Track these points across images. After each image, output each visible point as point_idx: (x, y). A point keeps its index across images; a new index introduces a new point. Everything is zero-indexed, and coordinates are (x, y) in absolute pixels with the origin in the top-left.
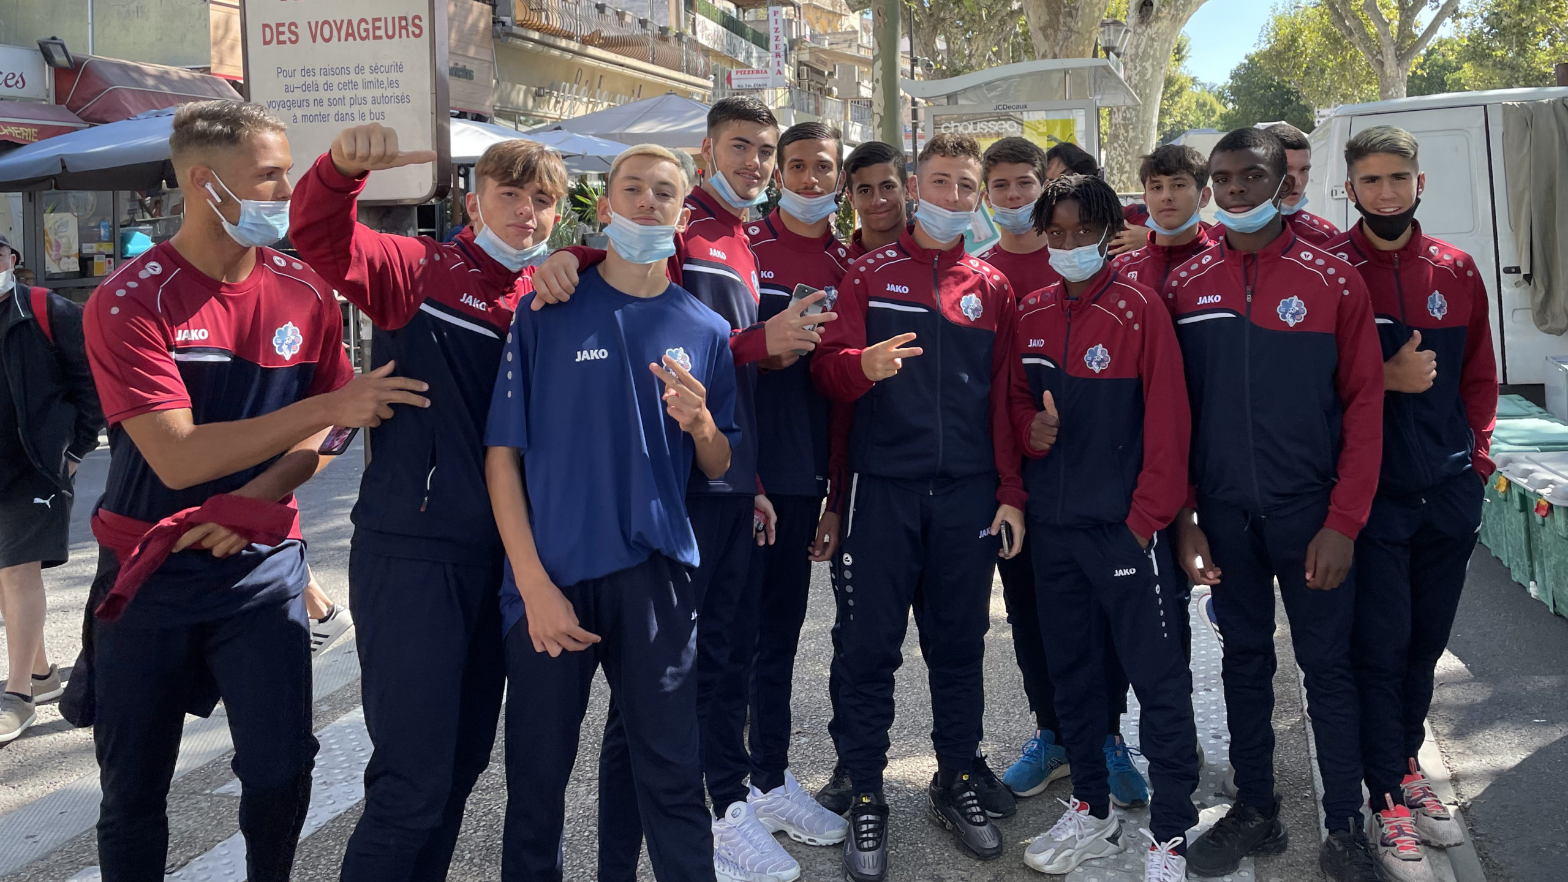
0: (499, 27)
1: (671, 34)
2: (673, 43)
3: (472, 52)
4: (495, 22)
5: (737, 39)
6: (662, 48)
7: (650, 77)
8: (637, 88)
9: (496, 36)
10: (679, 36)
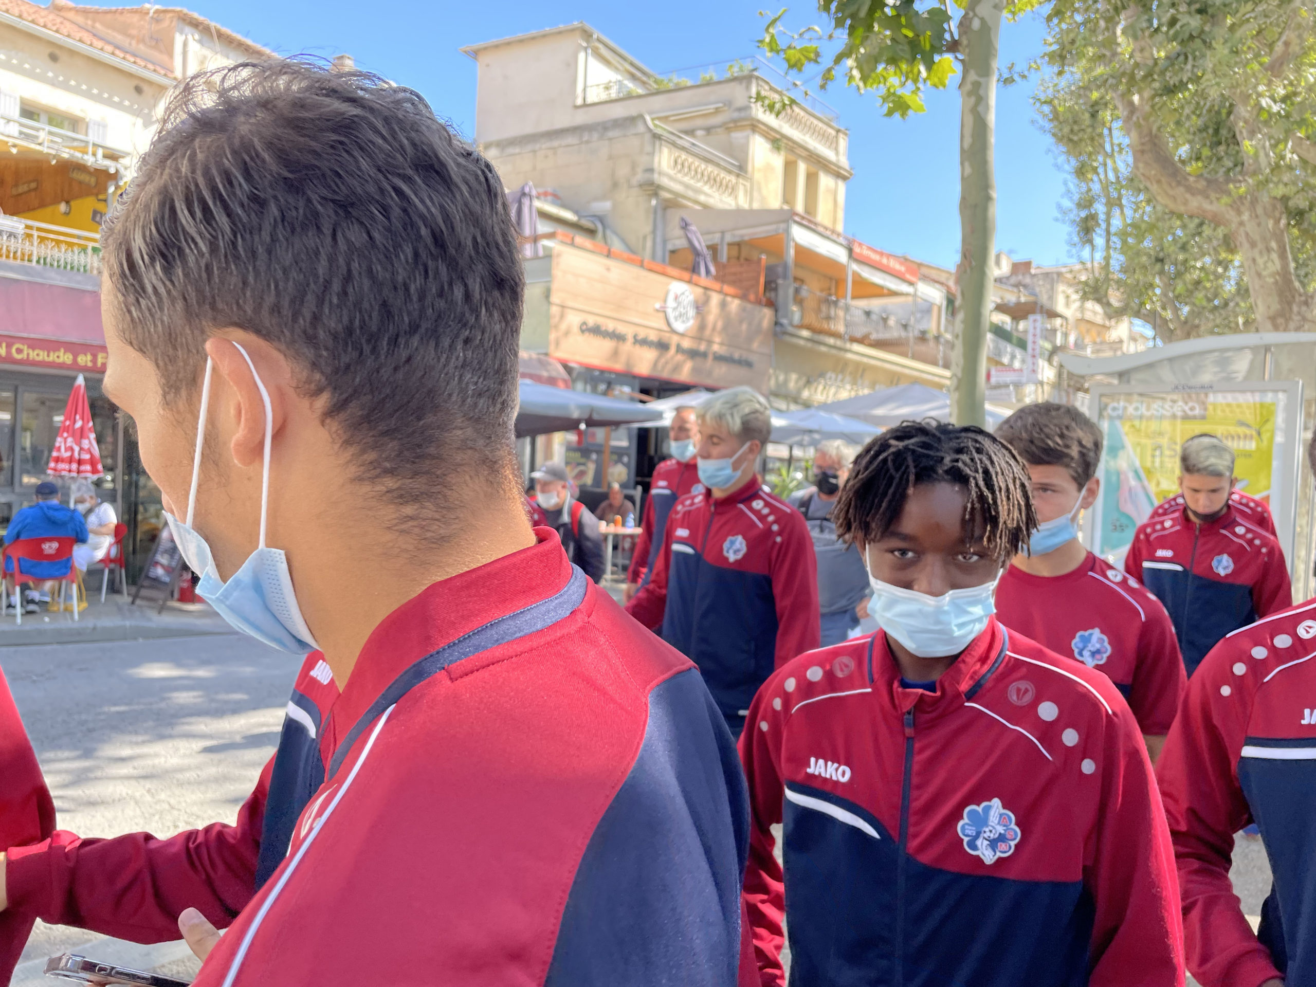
0: (778, 329)
1: (930, 336)
2: (932, 344)
3: (755, 345)
4: (777, 323)
5: (1003, 344)
6: (922, 348)
7: (907, 371)
8: (894, 378)
9: (775, 334)
10: (937, 338)
